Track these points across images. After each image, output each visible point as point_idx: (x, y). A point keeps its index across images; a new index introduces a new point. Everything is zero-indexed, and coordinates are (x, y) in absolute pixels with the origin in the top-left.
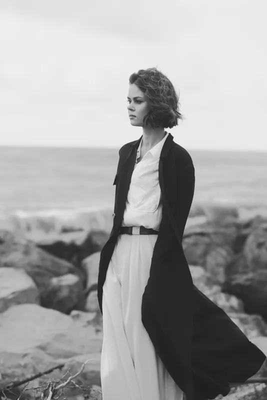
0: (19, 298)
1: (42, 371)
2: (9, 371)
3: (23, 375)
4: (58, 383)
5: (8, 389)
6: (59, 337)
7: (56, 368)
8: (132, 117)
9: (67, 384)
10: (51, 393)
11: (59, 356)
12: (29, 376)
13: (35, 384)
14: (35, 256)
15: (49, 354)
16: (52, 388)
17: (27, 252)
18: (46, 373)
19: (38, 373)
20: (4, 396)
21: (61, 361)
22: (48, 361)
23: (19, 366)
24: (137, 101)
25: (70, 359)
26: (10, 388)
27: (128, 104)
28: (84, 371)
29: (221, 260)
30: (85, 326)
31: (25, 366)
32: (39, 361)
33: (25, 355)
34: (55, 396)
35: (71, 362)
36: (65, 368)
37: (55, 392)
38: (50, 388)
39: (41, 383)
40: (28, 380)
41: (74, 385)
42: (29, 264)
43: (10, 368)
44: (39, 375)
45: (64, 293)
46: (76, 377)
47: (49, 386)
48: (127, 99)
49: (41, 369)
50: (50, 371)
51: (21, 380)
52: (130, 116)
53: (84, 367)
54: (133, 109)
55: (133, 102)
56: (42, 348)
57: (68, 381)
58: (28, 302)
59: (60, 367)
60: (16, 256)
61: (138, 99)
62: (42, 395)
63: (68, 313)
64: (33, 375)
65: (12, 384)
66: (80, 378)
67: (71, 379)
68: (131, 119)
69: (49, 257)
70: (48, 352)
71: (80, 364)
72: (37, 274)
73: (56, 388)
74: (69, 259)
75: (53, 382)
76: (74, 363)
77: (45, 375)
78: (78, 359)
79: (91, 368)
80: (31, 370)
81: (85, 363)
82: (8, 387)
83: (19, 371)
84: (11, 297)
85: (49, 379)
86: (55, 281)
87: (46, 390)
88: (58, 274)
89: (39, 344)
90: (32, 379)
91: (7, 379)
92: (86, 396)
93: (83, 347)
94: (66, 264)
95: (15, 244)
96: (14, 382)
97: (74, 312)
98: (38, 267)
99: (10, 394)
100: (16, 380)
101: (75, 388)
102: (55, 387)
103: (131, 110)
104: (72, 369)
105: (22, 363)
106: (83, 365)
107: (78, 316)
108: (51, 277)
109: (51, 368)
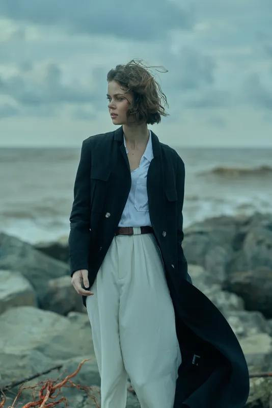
0: (16, 301)
1: (40, 371)
2: (8, 372)
3: (22, 375)
4: (55, 382)
5: (7, 389)
6: (57, 339)
7: (54, 369)
8: (114, 115)
9: (63, 384)
10: (48, 392)
11: (58, 357)
12: (27, 377)
13: (34, 382)
14: (32, 258)
15: (48, 356)
16: (50, 387)
17: (23, 255)
18: (44, 373)
19: (36, 374)
20: (3, 395)
21: (59, 362)
22: (46, 362)
23: (18, 367)
24: (117, 97)
25: (68, 360)
26: (10, 387)
28: (81, 372)
30: (82, 328)
31: (24, 367)
32: (38, 362)
33: (23, 357)
34: (53, 395)
35: (70, 363)
36: (64, 369)
37: (52, 391)
38: (48, 388)
39: (39, 382)
41: (72, 385)
42: (26, 267)
43: (8, 369)
44: (37, 376)
45: (61, 295)
46: (73, 376)
47: (46, 386)
48: (107, 97)
49: (40, 370)
50: (48, 372)
51: (20, 380)
52: (112, 114)
53: (80, 367)
54: (113, 107)
55: (113, 100)
56: (40, 349)
57: (65, 381)
58: (26, 304)
59: (59, 368)
60: (12, 259)
61: (119, 96)
62: (40, 394)
63: (65, 314)
64: (32, 375)
65: (10, 384)
67: (68, 379)
68: (113, 118)
69: (47, 260)
70: (45, 353)
71: (77, 364)
72: (31, 276)
73: (53, 388)
74: (65, 261)
75: (50, 382)
76: (72, 364)
77: (44, 376)
80: (30, 371)
81: (82, 363)
82: (7, 387)
83: (17, 372)
84: (8, 299)
85: (46, 378)
86: (52, 283)
87: (44, 389)
88: (54, 276)
89: (35, 346)
90: (30, 379)
91: (7, 380)
92: (85, 395)
93: (81, 347)
94: (63, 266)
95: (11, 246)
96: (13, 382)
97: (72, 314)
98: (35, 269)
99: (11, 393)
100: (14, 380)
101: (72, 387)
102: (52, 386)
104: (69, 369)
105: (21, 363)
106: (79, 365)
107: (75, 318)
108: (48, 279)
109: (49, 368)
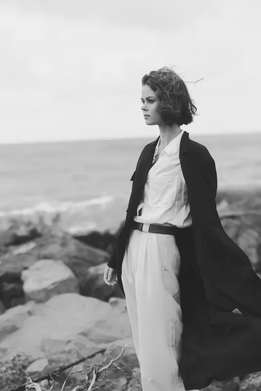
0: (59, 288)
1: (85, 356)
2: (55, 357)
3: (68, 360)
4: (101, 366)
5: (55, 373)
6: (100, 324)
7: (98, 353)
8: (147, 116)
9: (109, 367)
10: (95, 376)
11: (100, 341)
12: (73, 361)
13: (80, 367)
14: (73, 247)
15: (91, 340)
16: (96, 371)
17: (64, 244)
18: (89, 357)
19: (81, 358)
20: (51, 380)
21: (102, 346)
22: (90, 347)
23: (64, 352)
24: (150, 100)
25: (111, 344)
26: (58, 372)
27: (142, 105)
28: (125, 354)
29: (253, 242)
30: (123, 312)
31: (69, 352)
32: (83, 347)
33: (69, 342)
34: (99, 378)
35: (113, 346)
36: (107, 352)
37: (98, 375)
38: (94, 372)
39: (85, 367)
40: (73, 365)
41: (116, 368)
42: (68, 256)
43: (55, 354)
44: (83, 360)
46: (117, 360)
47: (93, 369)
48: (141, 100)
49: (85, 354)
50: (93, 356)
51: (67, 365)
52: (145, 116)
53: (124, 351)
54: (146, 108)
55: (146, 102)
56: (84, 334)
57: (110, 364)
58: (68, 291)
59: (103, 351)
60: (54, 248)
61: (150, 99)
62: (87, 378)
63: (106, 300)
64: (78, 360)
65: (58, 369)
66: (121, 361)
67: (113, 362)
68: (146, 119)
69: (85, 247)
70: (89, 338)
71: (120, 348)
72: (75, 264)
73: (99, 371)
74: (104, 248)
75: (96, 366)
76: (115, 347)
77: (89, 360)
78: (118, 343)
79: (131, 352)
80: (75, 355)
81: (125, 347)
82: (55, 372)
83: (64, 357)
84: (52, 287)
85: (92, 363)
86: (92, 270)
87: (90, 373)
88: (95, 264)
89: (80, 331)
90: (76, 363)
91: (54, 365)
92: (128, 377)
93: (123, 331)
94: (102, 253)
95: (52, 237)
96: (60, 367)
97: (112, 299)
98: (76, 257)
99: (58, 378)
100: (61, 364)
101: (117, 370)
102: (98, 370)
103: (144, 110)
104: (113, 353)
105: (67, 348)
106: (123, 349)
107: (116, 303)
108: (88, 267)
109: (93, 352)
